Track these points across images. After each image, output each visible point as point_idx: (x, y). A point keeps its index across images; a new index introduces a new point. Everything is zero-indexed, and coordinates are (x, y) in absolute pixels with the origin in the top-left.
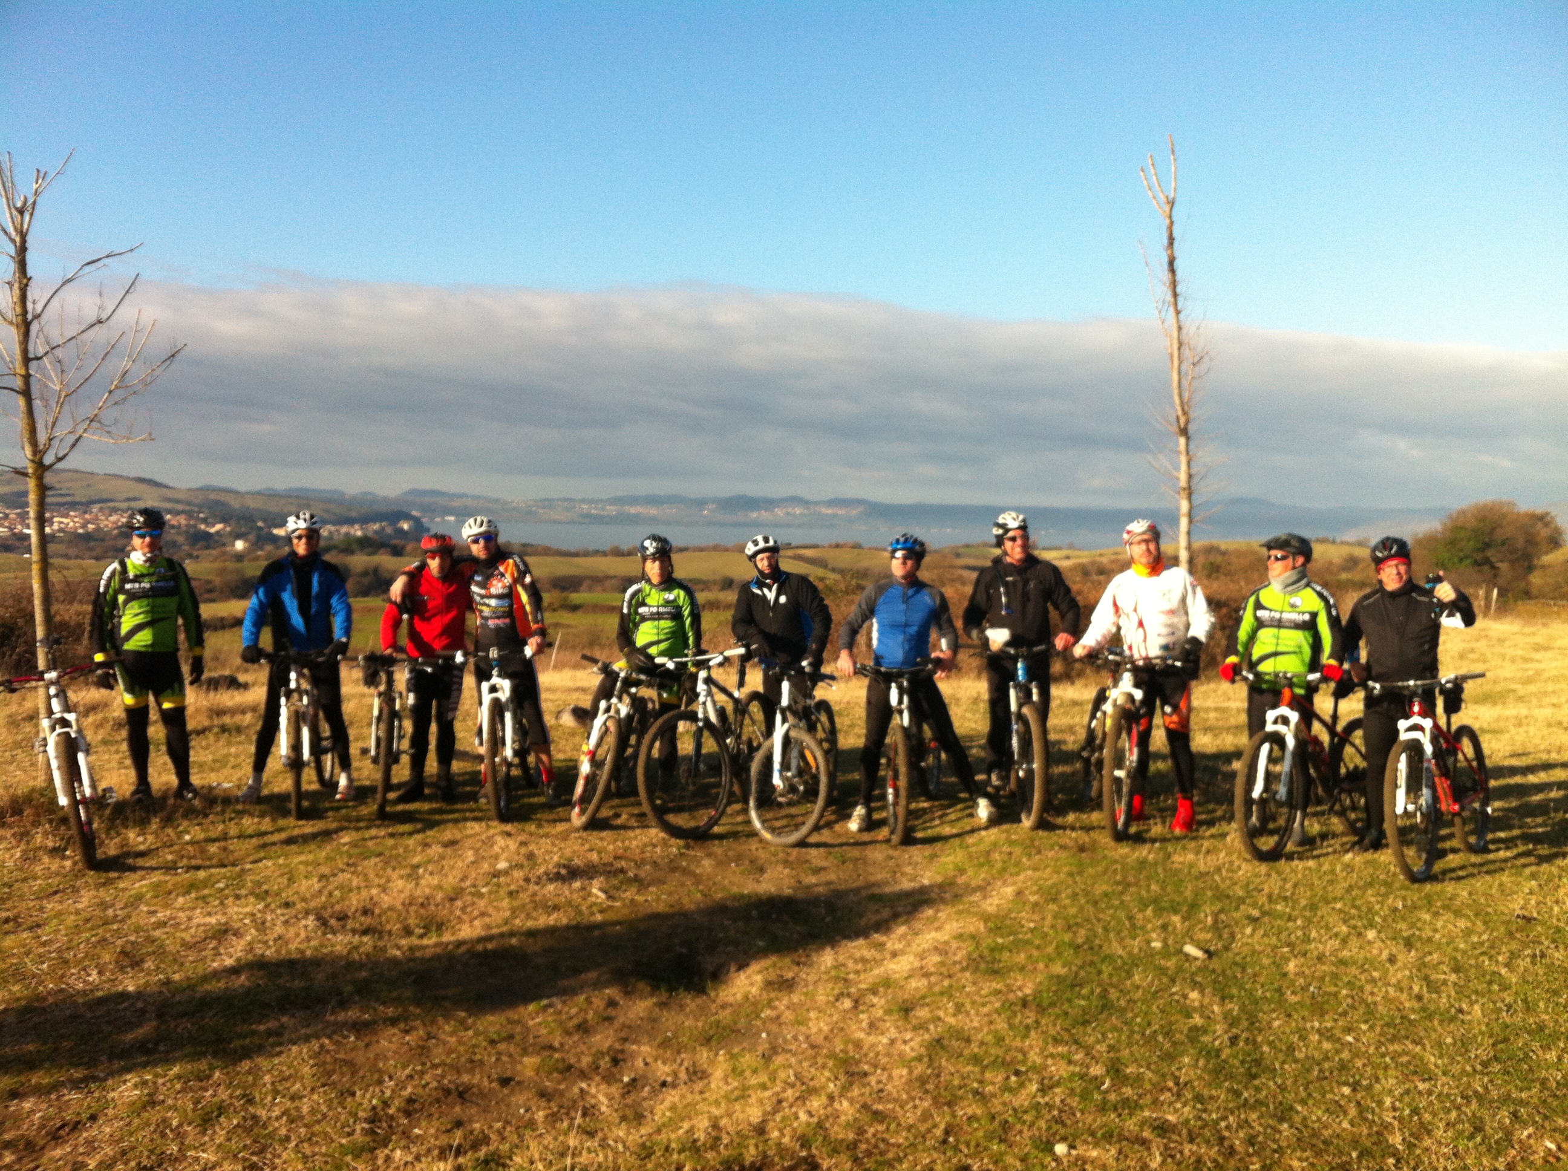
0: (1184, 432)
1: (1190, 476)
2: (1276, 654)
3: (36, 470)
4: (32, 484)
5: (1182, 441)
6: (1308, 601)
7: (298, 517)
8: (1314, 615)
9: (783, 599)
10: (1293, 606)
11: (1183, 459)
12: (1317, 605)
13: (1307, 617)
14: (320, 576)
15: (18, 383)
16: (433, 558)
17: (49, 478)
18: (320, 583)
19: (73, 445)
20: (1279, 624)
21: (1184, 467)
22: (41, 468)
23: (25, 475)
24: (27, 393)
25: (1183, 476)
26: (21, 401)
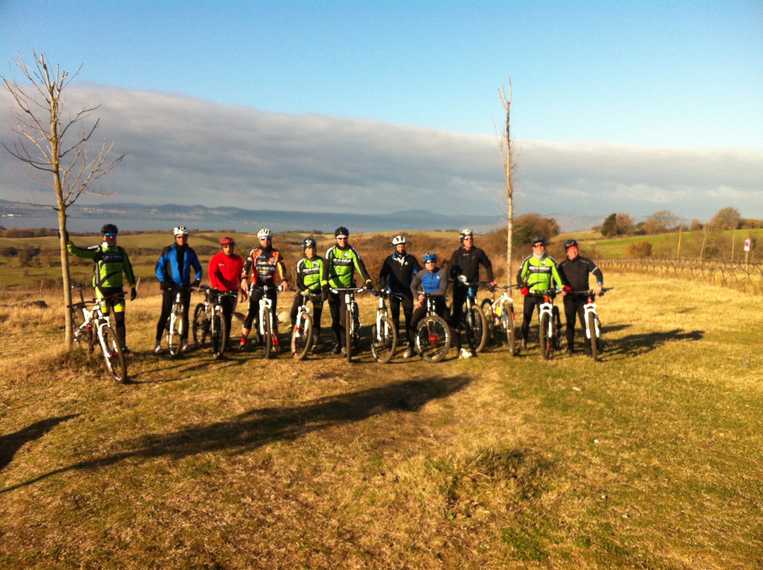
0: (510, 196)
1: (512, 214)
2: (538, 283)
3: (62, 208)
4: (60, 214)
5: (510, 200)
6: (548, 262)
7: (179, 228)
8: (551, 268)
9: (406, 263)
10: (543, 265)
11: (510, 207)
12: (551, 264)
13: (548, 269)
14: (188, 254)
15: (54, 167)
16: (226, 247)
17: (67, 212)
18: (188, 257)
19: (77, 197)
20: (539, 271)
21: (510, 210)
22: (64, 207)
23: (58, 210)
24: (57, 172)
25: (510, 214)
26: (55, 176)
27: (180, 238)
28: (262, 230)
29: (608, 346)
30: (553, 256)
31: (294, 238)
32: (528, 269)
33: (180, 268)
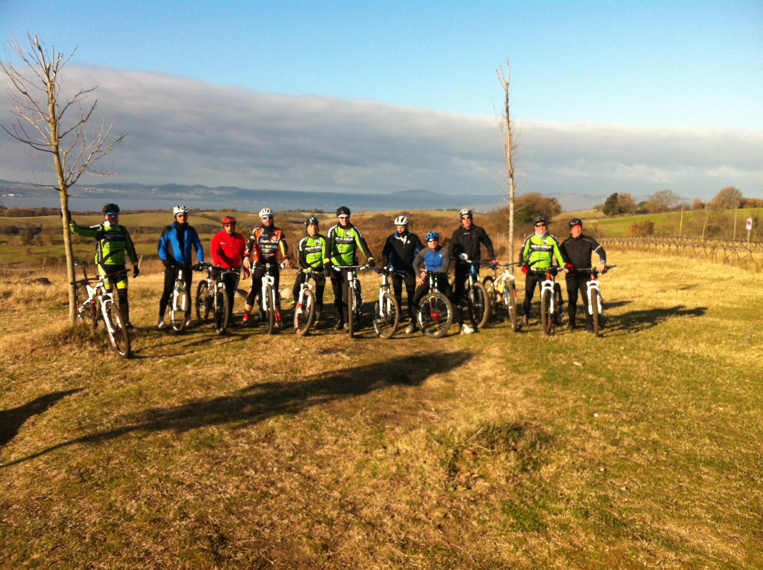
0: (511, 176)
1: (514, 193)
2: (539, 261)
3: (64, 188)
4: (62, 194)
5: (511, 180)
6: (550, 241)
7: (179, 207)
8: (553, 246)
9: (409, 242)
10: (545, 243)
11: (511, 187)
12: (554, 243)
13: (550, 247)
14: (188, 232)
15: (53, 149)
16: (227, 226)
17: (68, 192)
18: (188, 235)
19: (78, 177)
20: (540, 250)
21: (511, 190)
22: (66, 187)
23: (59, 190)
24: (57, 153)
25: (511, 194)
26: (55, 157)
27: (180, 216)
28: (264, 210)
29: (610, 322)
30: (554, 235)
31: (295, 217)
32: (530, 248)
33: (181, 247)
